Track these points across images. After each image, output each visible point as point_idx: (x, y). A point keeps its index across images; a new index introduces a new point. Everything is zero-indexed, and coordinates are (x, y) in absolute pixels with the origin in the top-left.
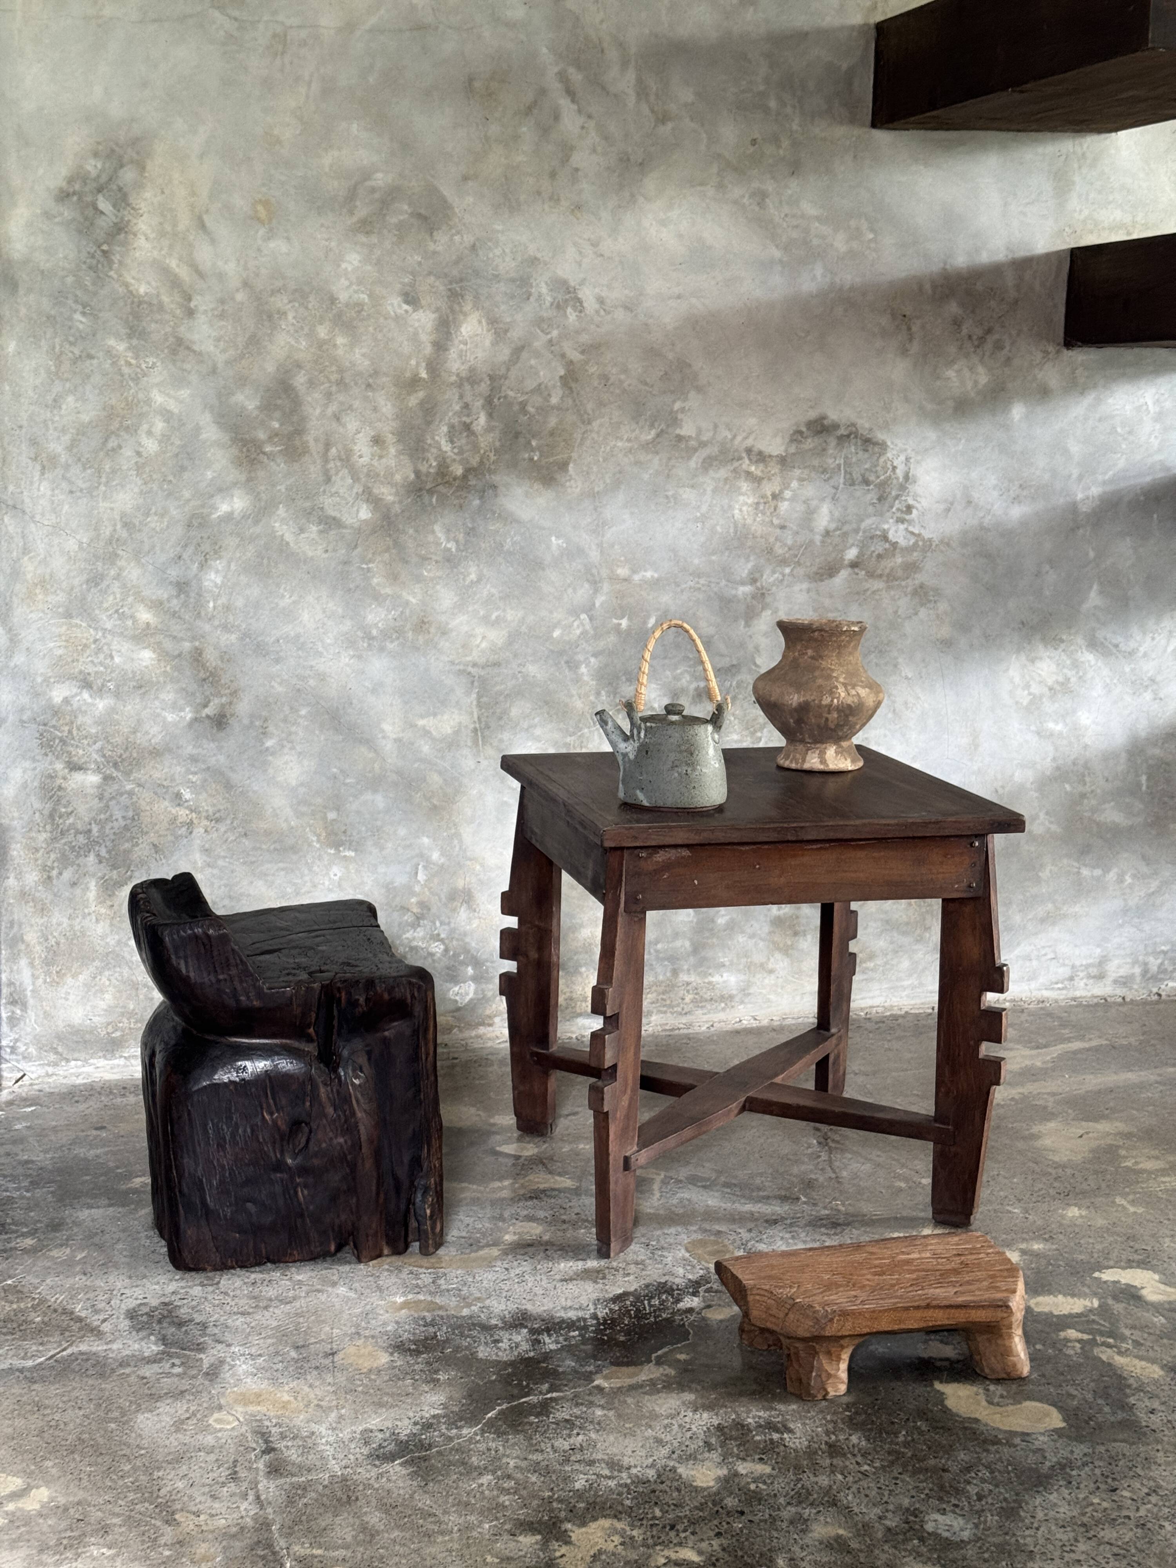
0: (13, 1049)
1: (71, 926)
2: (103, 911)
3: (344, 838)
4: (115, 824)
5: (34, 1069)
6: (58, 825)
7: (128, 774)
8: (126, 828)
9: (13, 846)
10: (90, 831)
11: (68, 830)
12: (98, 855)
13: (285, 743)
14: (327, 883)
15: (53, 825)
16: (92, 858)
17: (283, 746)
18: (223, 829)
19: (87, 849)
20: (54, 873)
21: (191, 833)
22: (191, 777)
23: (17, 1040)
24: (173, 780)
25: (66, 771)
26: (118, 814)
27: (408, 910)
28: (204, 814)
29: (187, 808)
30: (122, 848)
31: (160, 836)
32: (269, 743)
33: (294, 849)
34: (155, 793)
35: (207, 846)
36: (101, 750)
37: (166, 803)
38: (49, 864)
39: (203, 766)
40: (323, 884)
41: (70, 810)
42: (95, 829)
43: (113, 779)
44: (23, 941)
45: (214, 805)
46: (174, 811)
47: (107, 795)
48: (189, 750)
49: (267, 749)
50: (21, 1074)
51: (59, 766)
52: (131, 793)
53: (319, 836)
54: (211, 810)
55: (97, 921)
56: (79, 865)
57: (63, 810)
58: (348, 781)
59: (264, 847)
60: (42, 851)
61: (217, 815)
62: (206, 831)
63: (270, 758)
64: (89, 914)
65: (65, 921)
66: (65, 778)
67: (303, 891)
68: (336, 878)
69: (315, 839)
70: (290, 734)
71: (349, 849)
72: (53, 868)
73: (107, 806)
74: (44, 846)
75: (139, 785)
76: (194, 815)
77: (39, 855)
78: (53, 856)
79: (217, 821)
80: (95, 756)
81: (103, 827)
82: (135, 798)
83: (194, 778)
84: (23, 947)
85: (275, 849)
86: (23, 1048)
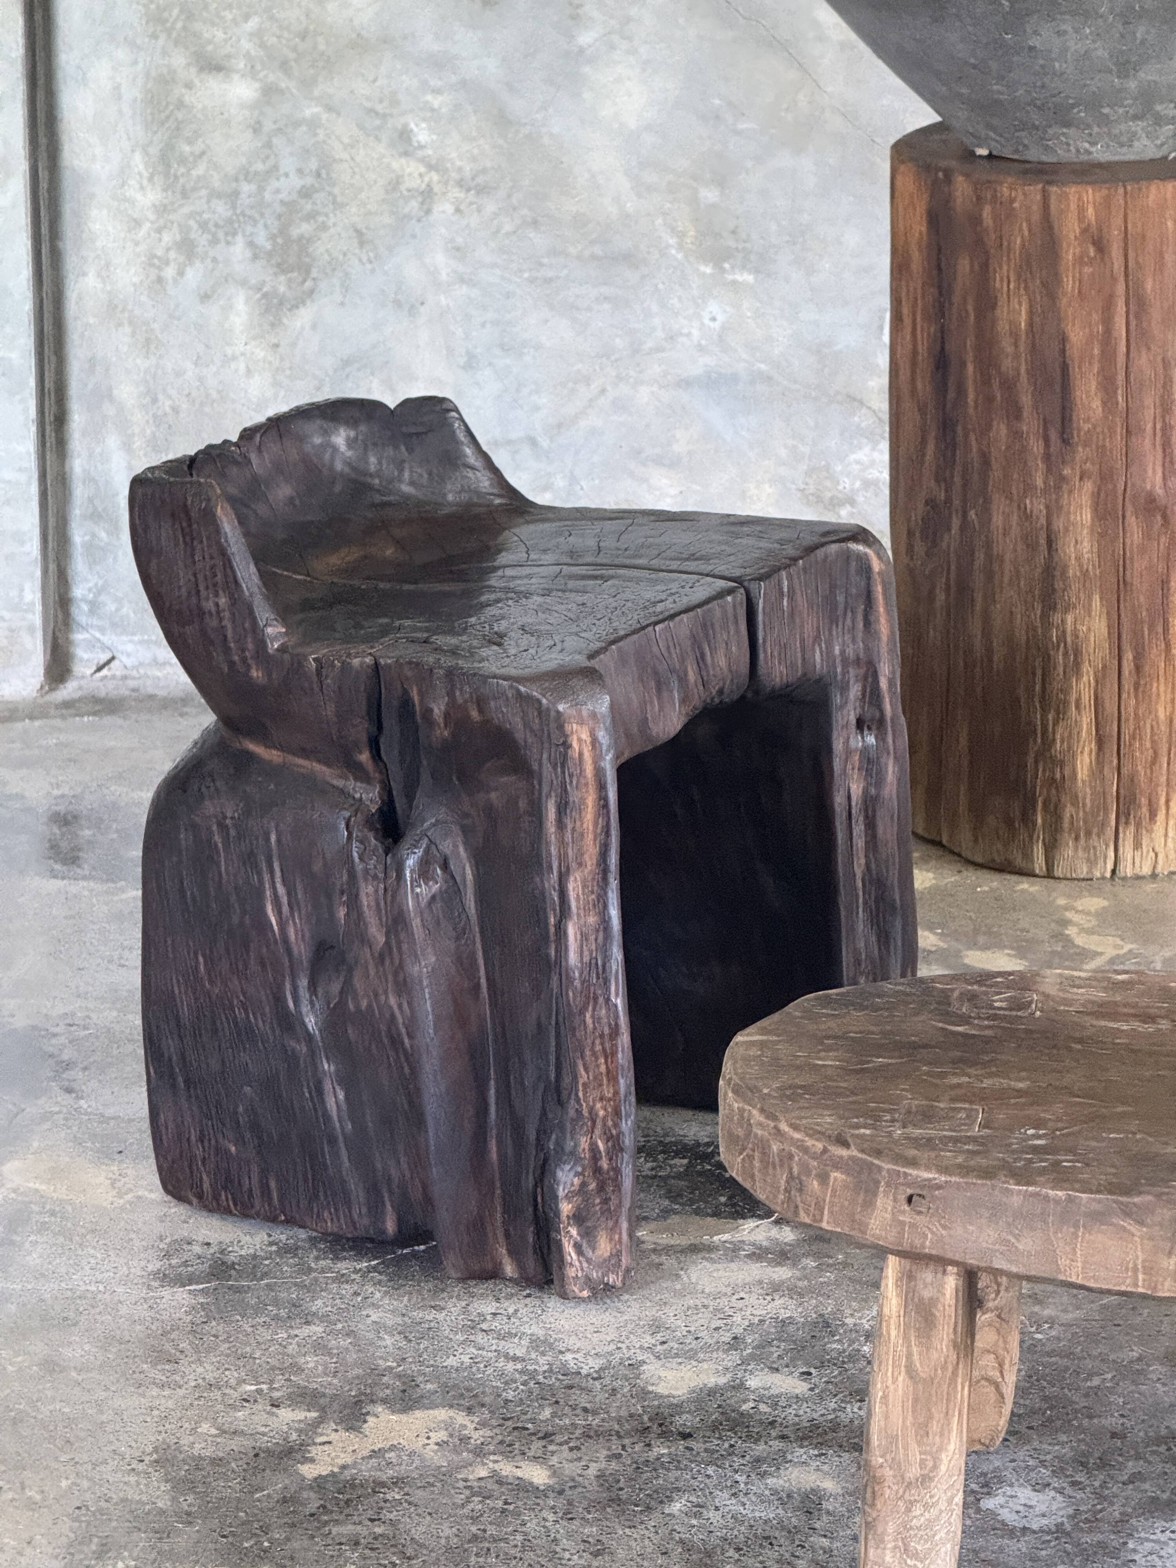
0: (94, 607)
1: (201, 379)
2: (260, 354)
3: (732, 243)
4: (283, 183)
5: (130, 648)
6: (176, 178)
7: (307, 84)
8: (306, 193)
9: (94, 213)
10: (236, 194)
11: (194, 189)
12: (251, 244)
13: (615, 38)
14: (696, 333)
15: (167, 175)
16: (239, 250)
17: (612, 47)
18: (490, 207)
19: (231, 228)
20: (169, 272)
21: (428, 212)
22: (429, 97)
23: (100, 591)
24: (394, 102)
25: (193, 70)
26: (288, 164)
27: (861, 403)
28: (454, 175)
29: (422, 160)
30: (295, 232)
31: (369, 213)
32: (586, 38)
33: (629, 259)
34: (361, 127)
35: (460, 240)
36: (258, 35)
37: (381, 148)
38: (160, 253)
39: (454, 79)
40: (689, 335)
41: (199, 146)
42: (247, 188)
43: (281, 92)
44: (110, 397)
45: (474, 159)
46: (395, 165)
47: (268, 126)
48: (428, 44)
49: (581, 50)
50: (104, 657)
51: (179, 60)
52: (313, 124)
53: (682, 235)
54: (468, 169)
55: (249, 372)
56: (215, 260)
57: (187, 149)
58: (742, 126)
59: (572, 250)
60: (147, 226)
61: (480, 180)
62: (458, 210)
63: (586, 69)
64: (234, 358)
65: (189, 365)
66: (189, 86)
67: (649, 344)
68: (716, 325)
69: (672, 241)
70: (628, 20)
71: (744, 267)
72: (167, 263)
73: (269, 145)
74: (152, 217)
75: (329, 109)
76: (435, 177)
77: (143, 232)
78: (167, 238)
79: (481, 190)
80: (246, 45)
81: (261, 189)
82: (321, 134)
83: (436, 101)
84: (110, 410)
85: (594, 257)
86: (112, 607)
